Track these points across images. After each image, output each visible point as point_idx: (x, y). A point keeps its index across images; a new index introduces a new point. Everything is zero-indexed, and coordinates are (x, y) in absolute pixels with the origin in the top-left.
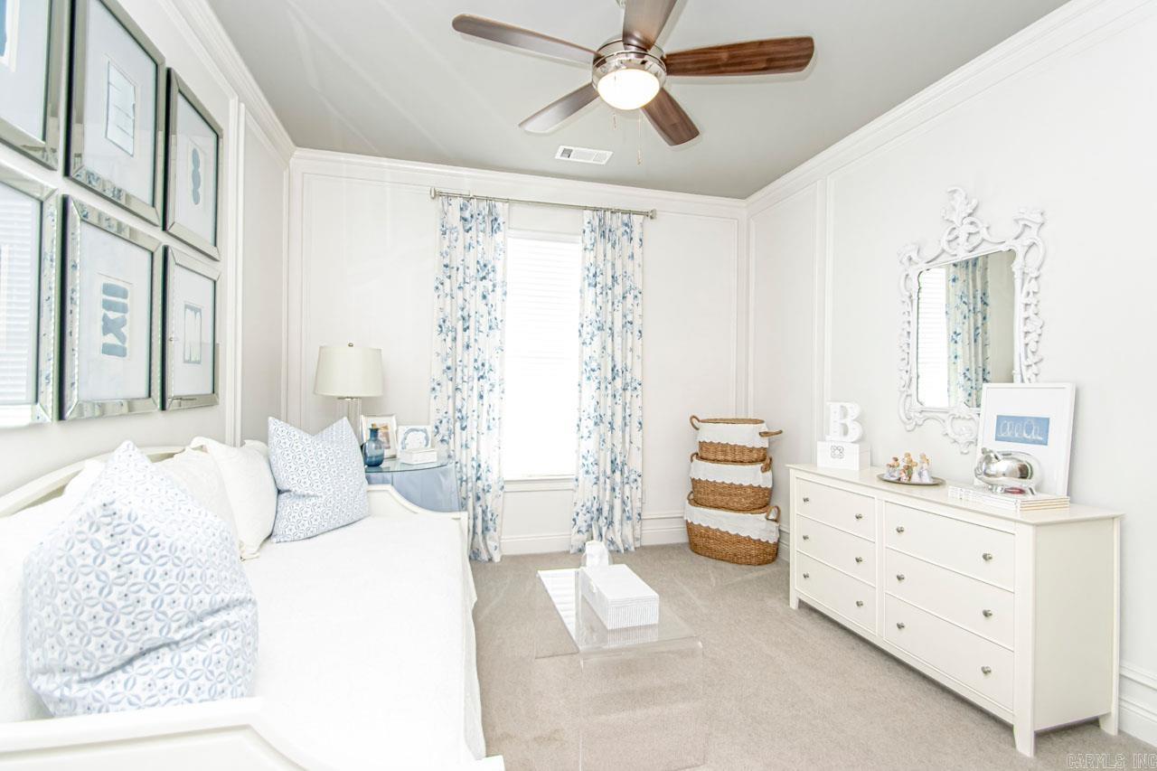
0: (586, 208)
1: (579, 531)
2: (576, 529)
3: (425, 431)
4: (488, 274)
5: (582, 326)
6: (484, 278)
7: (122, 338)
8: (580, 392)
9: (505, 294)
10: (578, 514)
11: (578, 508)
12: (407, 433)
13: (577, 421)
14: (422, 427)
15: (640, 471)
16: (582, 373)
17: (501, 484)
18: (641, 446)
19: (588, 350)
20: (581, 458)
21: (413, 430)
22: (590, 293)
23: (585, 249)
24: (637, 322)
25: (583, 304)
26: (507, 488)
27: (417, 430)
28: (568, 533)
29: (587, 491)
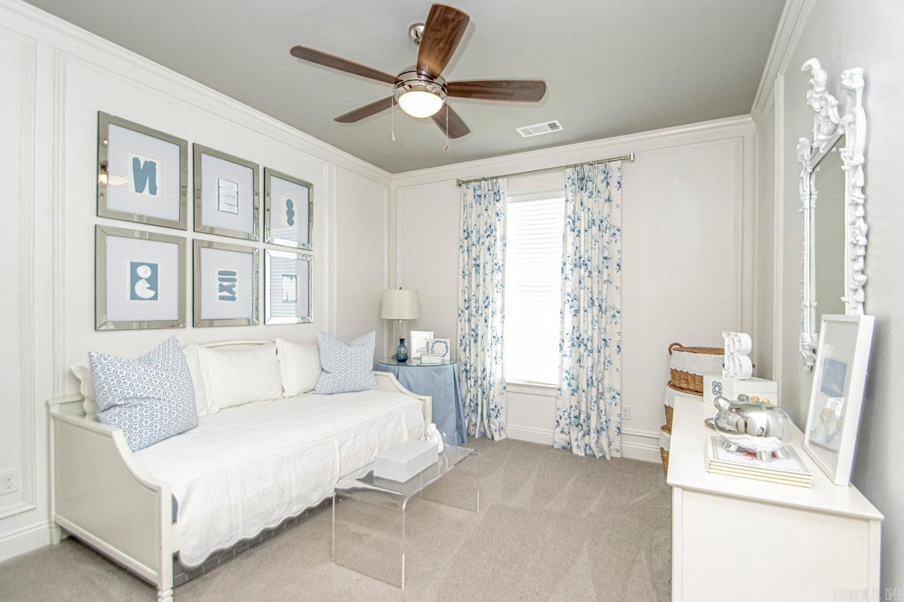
0: (567, 167)
1: (561, 432)
2: (559, 429)
3: (445, 343)
4: (492, 232)
5: (565, 264)
6: (489, 235)
7: (233, 293)
8: (563, 318)
9: (505, 245)
10: (561, 418)
11: (560, 413)
12: (435, 343)
13: (558, 342)
14: (444, 340)
15: (619, 390)
16: (565, 302)
17: (504, 385)
18: (619, 368)
19: (569, 284)
20: (564, 373)
21: (437, 341)
22: (571, 236)
23: (567, 201)
24: (616, 256)
25: (565, 246)
26: (508, 388)
27: (440, 342)
28: (552, 431)
29: (567, 400)
